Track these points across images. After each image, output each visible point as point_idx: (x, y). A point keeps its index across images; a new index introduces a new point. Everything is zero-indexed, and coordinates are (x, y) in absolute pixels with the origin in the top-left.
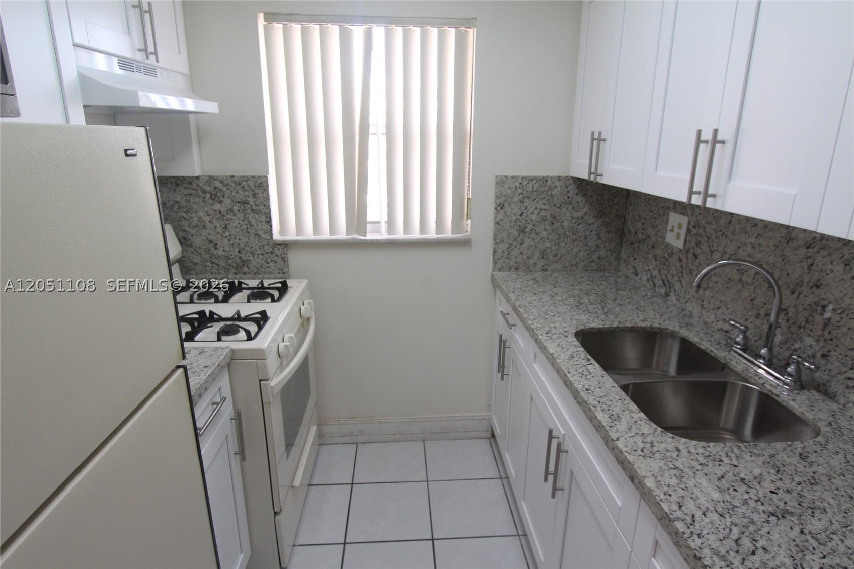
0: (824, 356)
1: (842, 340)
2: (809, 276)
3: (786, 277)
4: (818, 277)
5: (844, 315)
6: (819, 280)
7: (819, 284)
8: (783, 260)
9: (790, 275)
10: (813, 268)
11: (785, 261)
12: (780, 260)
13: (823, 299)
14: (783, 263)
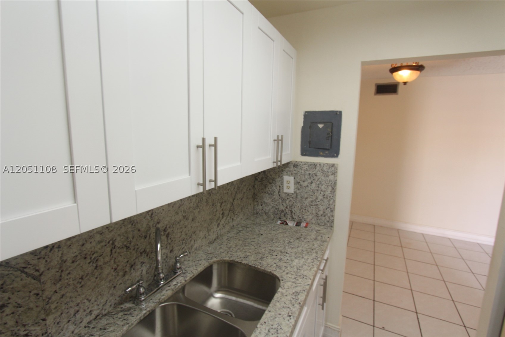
0: (171, 251)
1: (176, 236)
2: (153, 221)
3: (138, 232)
4: (157, 218)
5: (174, 226)
6: (158, 219)
7: (159, 221)
8: (132, 225)
9: (140, 230)
10: (153, 215)
11: (134, 224)
12: (130, 226)
13: (163, 226)
14: (133, 226)
